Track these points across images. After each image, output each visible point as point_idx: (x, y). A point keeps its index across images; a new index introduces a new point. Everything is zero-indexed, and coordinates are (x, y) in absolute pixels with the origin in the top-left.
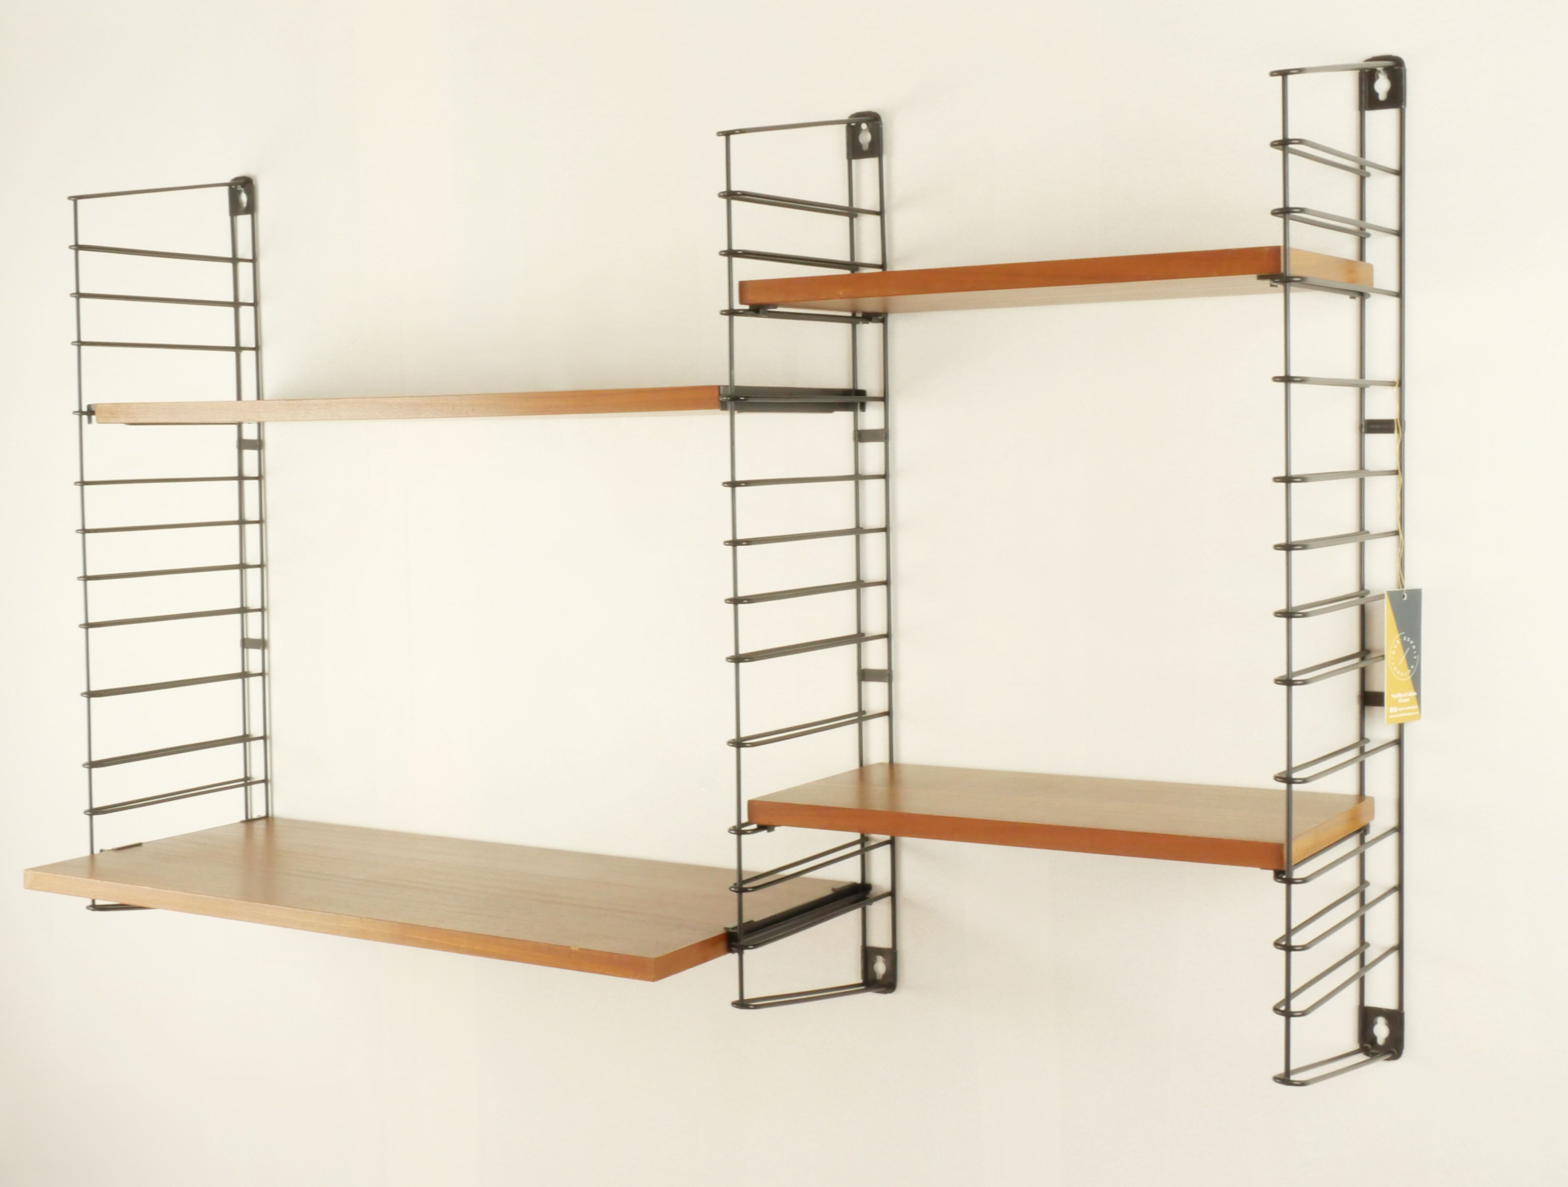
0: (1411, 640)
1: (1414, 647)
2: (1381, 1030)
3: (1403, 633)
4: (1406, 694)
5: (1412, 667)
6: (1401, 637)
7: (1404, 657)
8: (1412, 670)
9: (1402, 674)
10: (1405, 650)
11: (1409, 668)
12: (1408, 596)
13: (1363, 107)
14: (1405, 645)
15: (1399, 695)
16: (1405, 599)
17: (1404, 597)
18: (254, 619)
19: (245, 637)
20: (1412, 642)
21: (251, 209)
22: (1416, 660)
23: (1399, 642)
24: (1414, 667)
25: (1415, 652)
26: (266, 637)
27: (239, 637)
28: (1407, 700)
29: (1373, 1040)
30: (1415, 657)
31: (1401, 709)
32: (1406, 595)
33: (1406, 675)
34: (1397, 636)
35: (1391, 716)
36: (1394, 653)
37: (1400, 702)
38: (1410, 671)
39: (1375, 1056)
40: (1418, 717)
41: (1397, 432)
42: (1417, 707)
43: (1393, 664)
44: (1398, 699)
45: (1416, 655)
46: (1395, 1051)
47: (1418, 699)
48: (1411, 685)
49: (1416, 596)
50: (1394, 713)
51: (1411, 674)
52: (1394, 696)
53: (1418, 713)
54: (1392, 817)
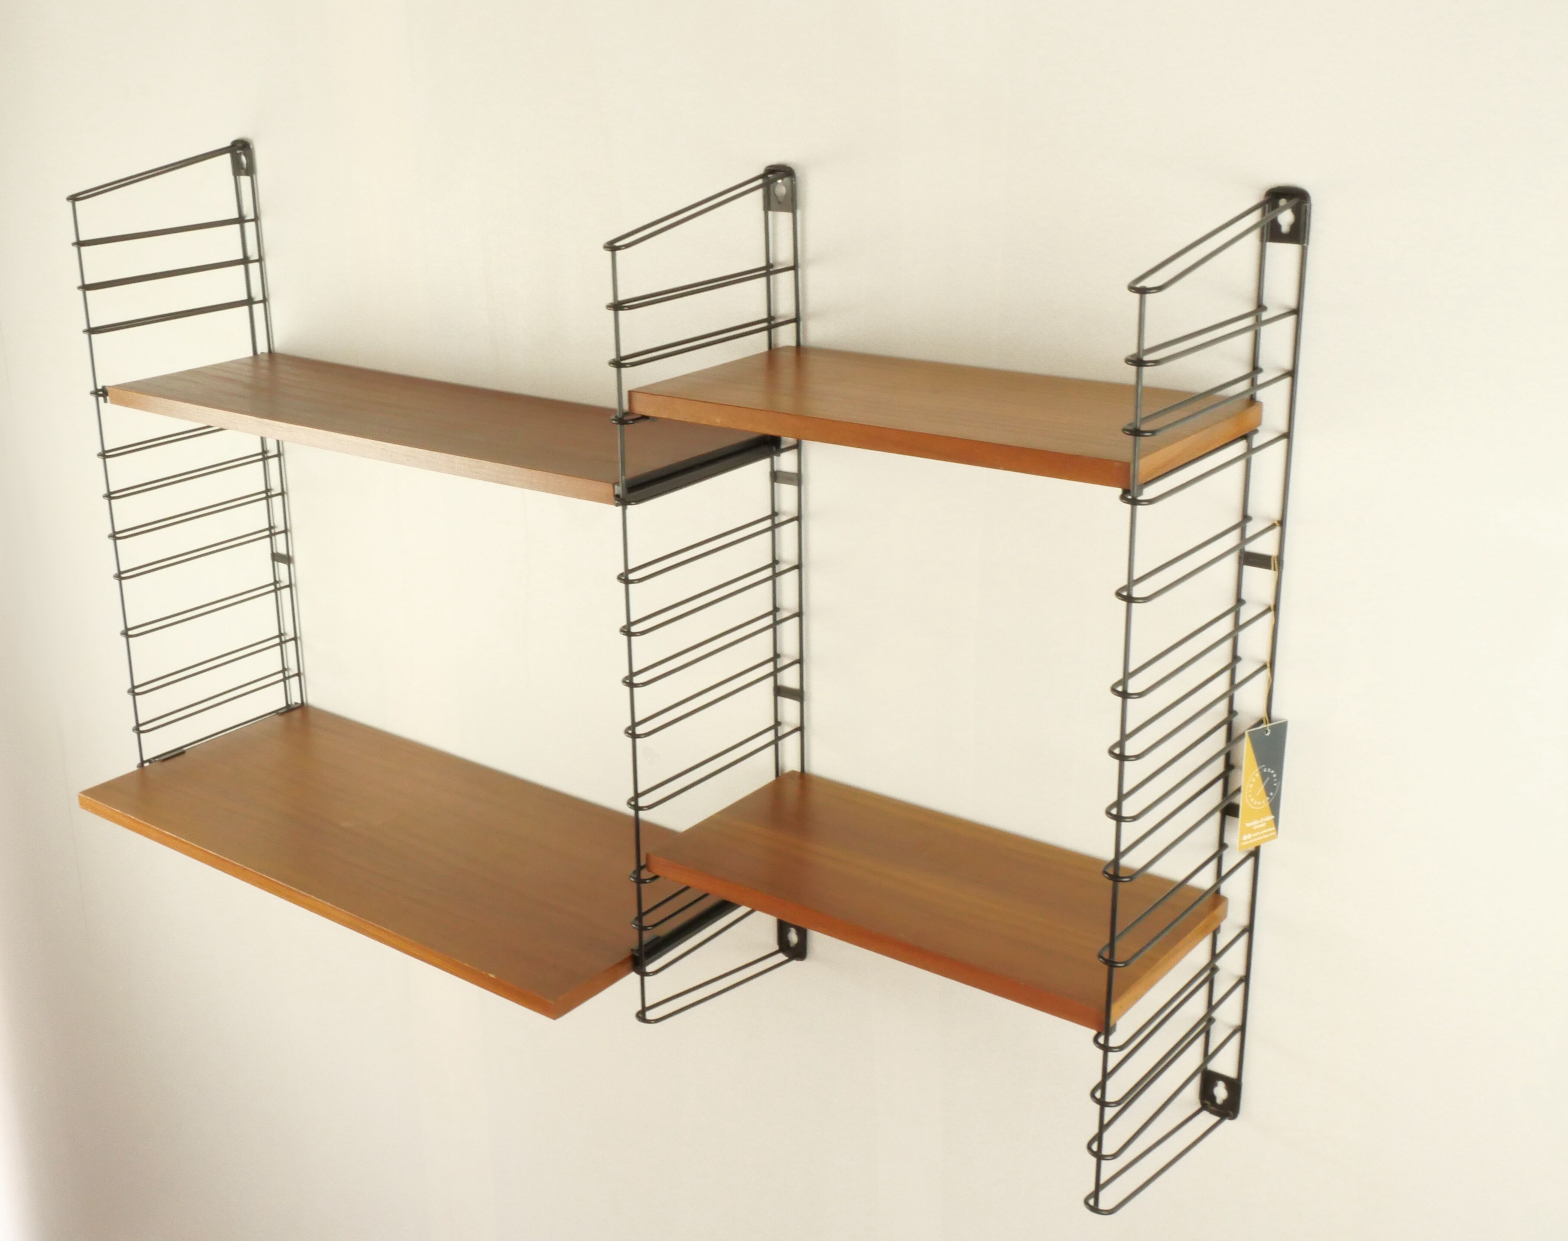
0: (1271, 770)
1: (1275, 776)
2: (1221, 1092)
3: (1264, 766)
4: (1262, 820)
5: (1271, 794)
6: (1261, 770)
7: (1262, 788)
8: (1271, 797)
9: (1259, 803)
10: (1263, 781)
11: (1268, 795)
12: (1271, 732)
13: (1265, 238)
14: (1264, 776)
15: (1255, 822)
16: (1268, 734)
17: (1267, 731)
18: (280, 539)
19: (275, 552)
20: (1273, 772)
21: (250, 171)
22: (1275, 787)
23: (1258, 775)
24: (1274, 794)
25: (1275, 780)
26: (291, 554)
27: (269, 552)
28: (1264, 825)
29: (1213, 1098)
30: (1275, 785)
31: (1255, 835)
32: (1269, 730)
33: (1264, 802)
34: (1257, 770)
35: (1243, 844)
36: (1251, 786)
37: (1255, 828)
38: (1268, 798)
39: (1213, 1112)
40: (1275, 837)
41: (1275, 570)
42: (1273, 828)
43: (1250, 796)
44: (1253, 826)
45: (1276, 782)
46: (1231, 1113)
47: (1276, 821)
48: (1268, 810)
49: (1280, 730)
50: (1248, 840)
51: (1269, 800)
52: (1248, 825)
53: (1274, 833)
54: (1244, 921)
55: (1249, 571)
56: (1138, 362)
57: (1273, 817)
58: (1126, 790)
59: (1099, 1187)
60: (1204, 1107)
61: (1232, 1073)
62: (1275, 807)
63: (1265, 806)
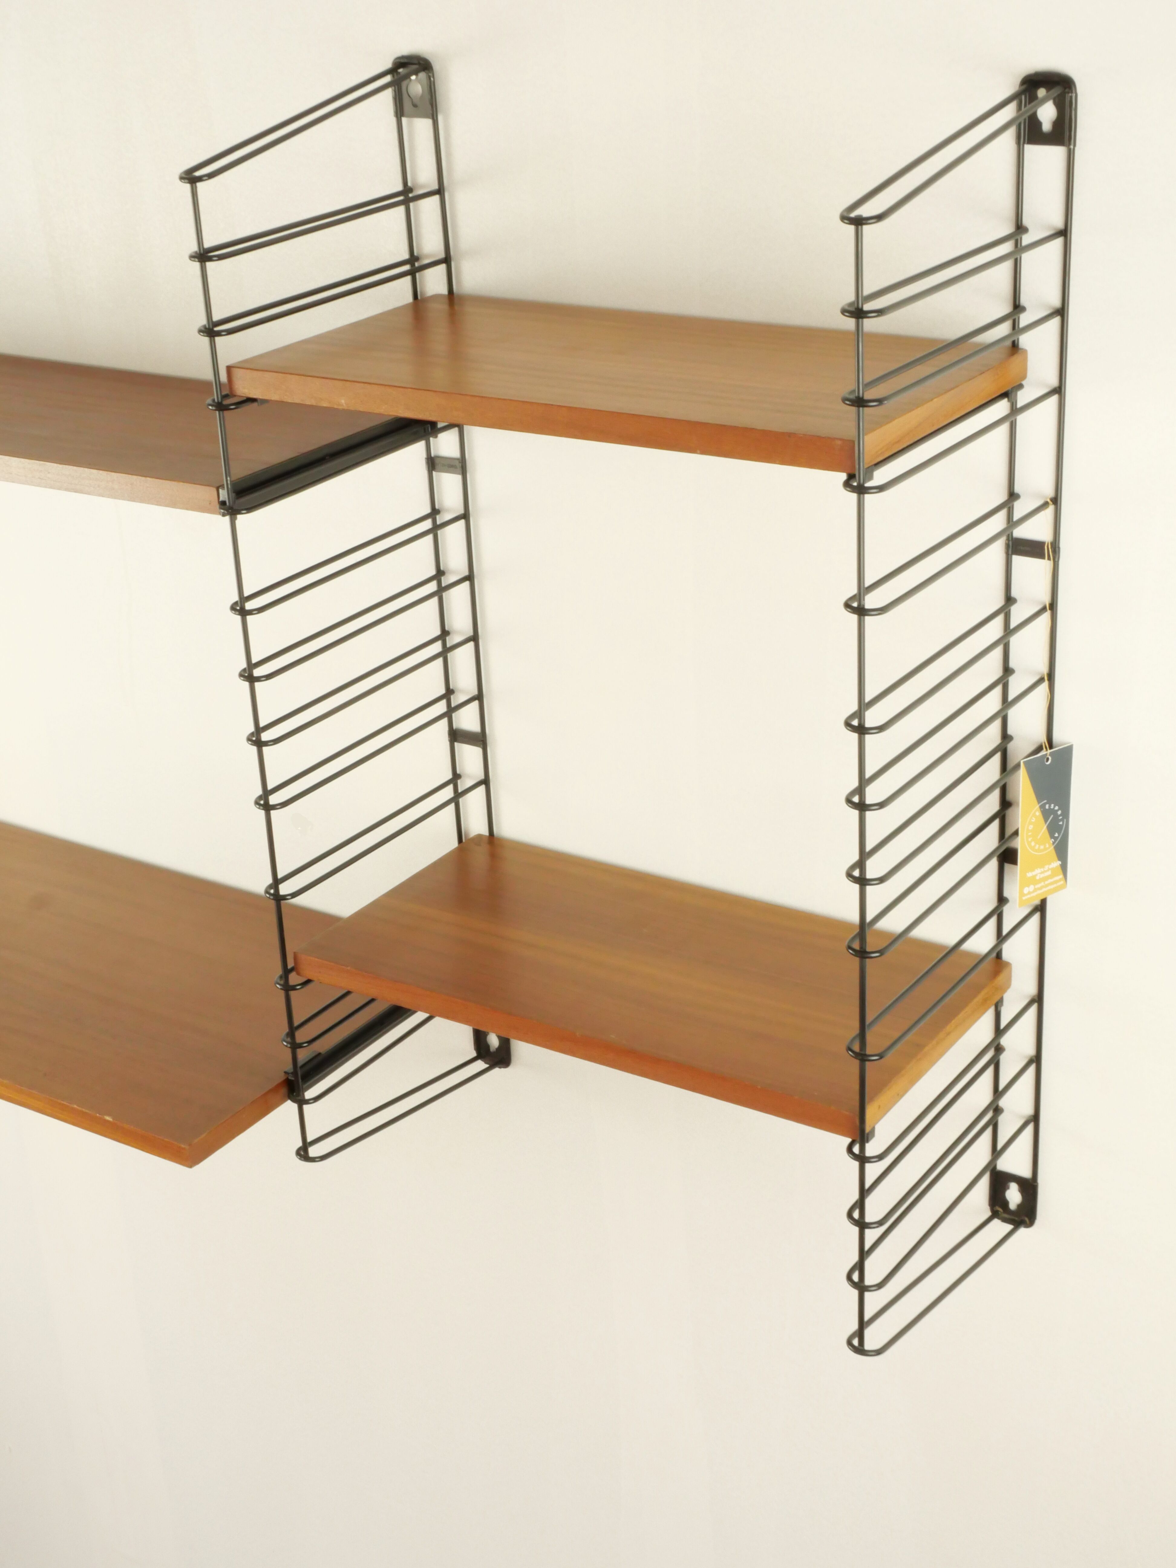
0: (1055, 806)
1: (1059, 812)
2: (1014, 1196)
3: (1046, 801)
4: (1046, 867)
5: (1056, 835)
6: (1042, 807)
7: (1044, 828)
8: (1056, 839)
9: (1042, 847)
10: (1046, 819)
11: (1052, 836)
12: (1052, 759)
13: (1022, 139)
14: (1046, 814)
15: (1038, 871)
16: (1049, 762)
17: (1048, 759)
20: (1057, 808)
22: (1061, 826)
23: (1038, 813)
24: (1059, 834)
25: (1061, 818)
28: (1049, 873)
29: (1005, 1204)
30: (1061, 823)
31: (1039, 885)
32: (1050, 758)
33: (1047, 846)
34: (1037, 806)
35: (1027, 896)
36: (1031, 827)
37: (1038, 878)
38: (1053, 840)
39: (1005, 1220)
40: (1064, 886)
41: (1049, 559)
42: (1061, 876)
43: (1030, 839)
44: (1036, 875)
45: (1062, 820)
46: (1027, 1219)
47: (1064, 868)
48: (1054, 855)
49: (1065, 756)
50: (1029, 893)
51: (1053, 843)
52: (1029, 875)
53: (1062, 882)
54: (1031, 990)
56: (857, 313)
57: (1060, 863)
58: (869, 847)
59: (863, 1324)
60: (995, 1215)
61: (1025, 1172)
62: (1061, 851)
63: (1049, 850)
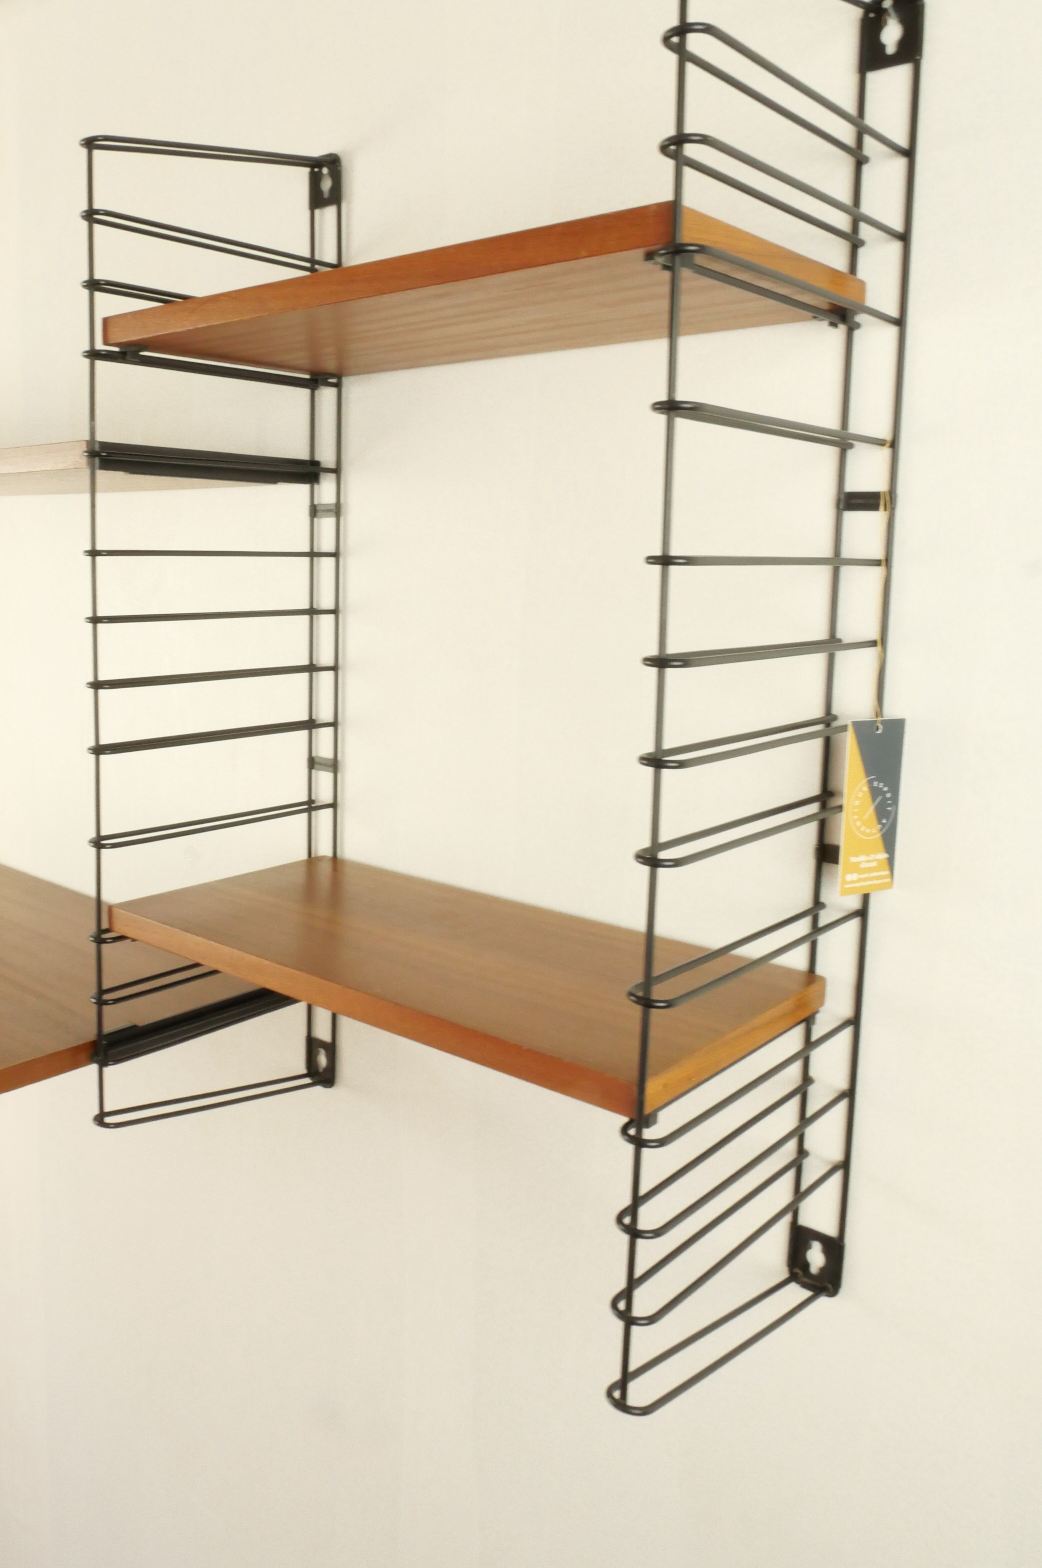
0: (884, 786)
1: (888, 795)
2: (815, 1257)
3: (873, 777)
4: (872, 857)
5: (884, 821)
6: (870, 782)
7: (872, 808)
8: (884, 825)
9: (868, 831)
10: (874, 799)
11: (880, 822)
12: (883, 728)
14: (875, 793)
15: (862, 858)
16: (879, 732)
17: (878, 729)
20: (886, 789)
22: (890, 812)
23: (866, 789)
24: (888, 820)
25: (889, 802)
28: (874, 864)
29: (805, 1265)
30: (889, 808)
31: (863, 876)
32: (881, 727)
33: (874, 831)
34: (864, 781)
35: (847, 886)
36: (857, 803)
37: (863, 866)
38: (880, 826)
39: (805, 1286)
40: (890, 885)
41: (885, 509)
42: (887, 873)
43: (856, 817)
44: (860, 863)
45: (890, 805)
46: (830, 1286)
47: (891, 862)
48: (880, 844)
49: (896, 728)
50: (852, 882)
51: (881, 830)
52: (853, 859)
53: (888, 880)
54: (847, 1011)
55: (852, 518)
57: (886, 856)
60: (793, 1277)
61: (830, 1229)
62: (889, 841)
63: (875, 837)
